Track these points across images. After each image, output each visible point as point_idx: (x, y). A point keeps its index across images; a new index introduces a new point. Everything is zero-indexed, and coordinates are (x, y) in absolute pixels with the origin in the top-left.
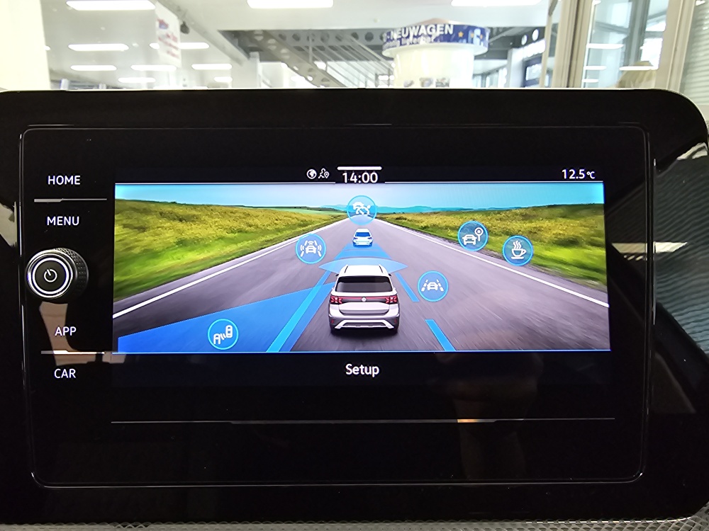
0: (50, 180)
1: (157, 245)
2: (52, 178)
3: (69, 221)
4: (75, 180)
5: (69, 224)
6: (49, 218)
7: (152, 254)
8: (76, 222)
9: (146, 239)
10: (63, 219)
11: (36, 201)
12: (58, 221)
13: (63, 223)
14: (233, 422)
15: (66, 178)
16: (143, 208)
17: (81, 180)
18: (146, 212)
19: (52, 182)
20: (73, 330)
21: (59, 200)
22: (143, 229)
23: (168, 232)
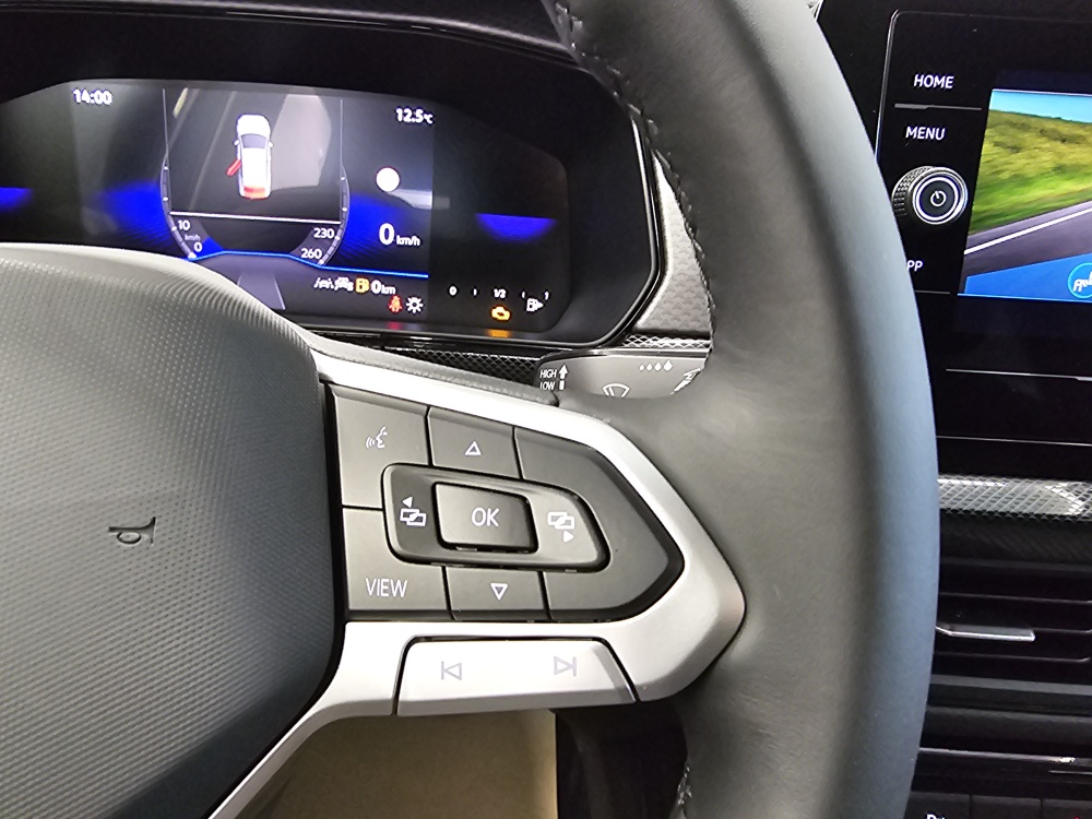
0: (916, 80)
1: (1030, 171)
2: (919, 78)
3: (932, 134)
4: (946, 82)
5: (932, 137)
6: (909, 129)
7: (1022, 180)
8: (940, 136)
9: (1019, 162)
10: (925, 131)
11: (897, 105)
12: (920, 133)
13: (924, 135)
14: (1079, 378)
15: (937, 78)
16: (1022, 123)
17: (954, 83)
18: (1024, 127)
19: (918, 83)
20: (918, 265)
21: (925, 107)
22: (1016, 149)
23: (1046, 154)
